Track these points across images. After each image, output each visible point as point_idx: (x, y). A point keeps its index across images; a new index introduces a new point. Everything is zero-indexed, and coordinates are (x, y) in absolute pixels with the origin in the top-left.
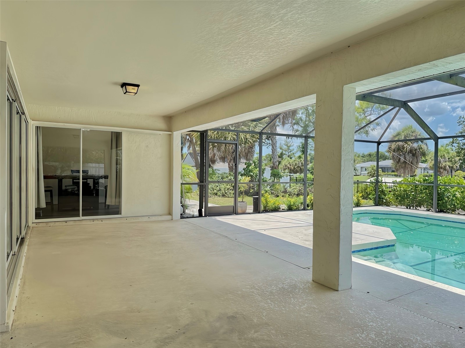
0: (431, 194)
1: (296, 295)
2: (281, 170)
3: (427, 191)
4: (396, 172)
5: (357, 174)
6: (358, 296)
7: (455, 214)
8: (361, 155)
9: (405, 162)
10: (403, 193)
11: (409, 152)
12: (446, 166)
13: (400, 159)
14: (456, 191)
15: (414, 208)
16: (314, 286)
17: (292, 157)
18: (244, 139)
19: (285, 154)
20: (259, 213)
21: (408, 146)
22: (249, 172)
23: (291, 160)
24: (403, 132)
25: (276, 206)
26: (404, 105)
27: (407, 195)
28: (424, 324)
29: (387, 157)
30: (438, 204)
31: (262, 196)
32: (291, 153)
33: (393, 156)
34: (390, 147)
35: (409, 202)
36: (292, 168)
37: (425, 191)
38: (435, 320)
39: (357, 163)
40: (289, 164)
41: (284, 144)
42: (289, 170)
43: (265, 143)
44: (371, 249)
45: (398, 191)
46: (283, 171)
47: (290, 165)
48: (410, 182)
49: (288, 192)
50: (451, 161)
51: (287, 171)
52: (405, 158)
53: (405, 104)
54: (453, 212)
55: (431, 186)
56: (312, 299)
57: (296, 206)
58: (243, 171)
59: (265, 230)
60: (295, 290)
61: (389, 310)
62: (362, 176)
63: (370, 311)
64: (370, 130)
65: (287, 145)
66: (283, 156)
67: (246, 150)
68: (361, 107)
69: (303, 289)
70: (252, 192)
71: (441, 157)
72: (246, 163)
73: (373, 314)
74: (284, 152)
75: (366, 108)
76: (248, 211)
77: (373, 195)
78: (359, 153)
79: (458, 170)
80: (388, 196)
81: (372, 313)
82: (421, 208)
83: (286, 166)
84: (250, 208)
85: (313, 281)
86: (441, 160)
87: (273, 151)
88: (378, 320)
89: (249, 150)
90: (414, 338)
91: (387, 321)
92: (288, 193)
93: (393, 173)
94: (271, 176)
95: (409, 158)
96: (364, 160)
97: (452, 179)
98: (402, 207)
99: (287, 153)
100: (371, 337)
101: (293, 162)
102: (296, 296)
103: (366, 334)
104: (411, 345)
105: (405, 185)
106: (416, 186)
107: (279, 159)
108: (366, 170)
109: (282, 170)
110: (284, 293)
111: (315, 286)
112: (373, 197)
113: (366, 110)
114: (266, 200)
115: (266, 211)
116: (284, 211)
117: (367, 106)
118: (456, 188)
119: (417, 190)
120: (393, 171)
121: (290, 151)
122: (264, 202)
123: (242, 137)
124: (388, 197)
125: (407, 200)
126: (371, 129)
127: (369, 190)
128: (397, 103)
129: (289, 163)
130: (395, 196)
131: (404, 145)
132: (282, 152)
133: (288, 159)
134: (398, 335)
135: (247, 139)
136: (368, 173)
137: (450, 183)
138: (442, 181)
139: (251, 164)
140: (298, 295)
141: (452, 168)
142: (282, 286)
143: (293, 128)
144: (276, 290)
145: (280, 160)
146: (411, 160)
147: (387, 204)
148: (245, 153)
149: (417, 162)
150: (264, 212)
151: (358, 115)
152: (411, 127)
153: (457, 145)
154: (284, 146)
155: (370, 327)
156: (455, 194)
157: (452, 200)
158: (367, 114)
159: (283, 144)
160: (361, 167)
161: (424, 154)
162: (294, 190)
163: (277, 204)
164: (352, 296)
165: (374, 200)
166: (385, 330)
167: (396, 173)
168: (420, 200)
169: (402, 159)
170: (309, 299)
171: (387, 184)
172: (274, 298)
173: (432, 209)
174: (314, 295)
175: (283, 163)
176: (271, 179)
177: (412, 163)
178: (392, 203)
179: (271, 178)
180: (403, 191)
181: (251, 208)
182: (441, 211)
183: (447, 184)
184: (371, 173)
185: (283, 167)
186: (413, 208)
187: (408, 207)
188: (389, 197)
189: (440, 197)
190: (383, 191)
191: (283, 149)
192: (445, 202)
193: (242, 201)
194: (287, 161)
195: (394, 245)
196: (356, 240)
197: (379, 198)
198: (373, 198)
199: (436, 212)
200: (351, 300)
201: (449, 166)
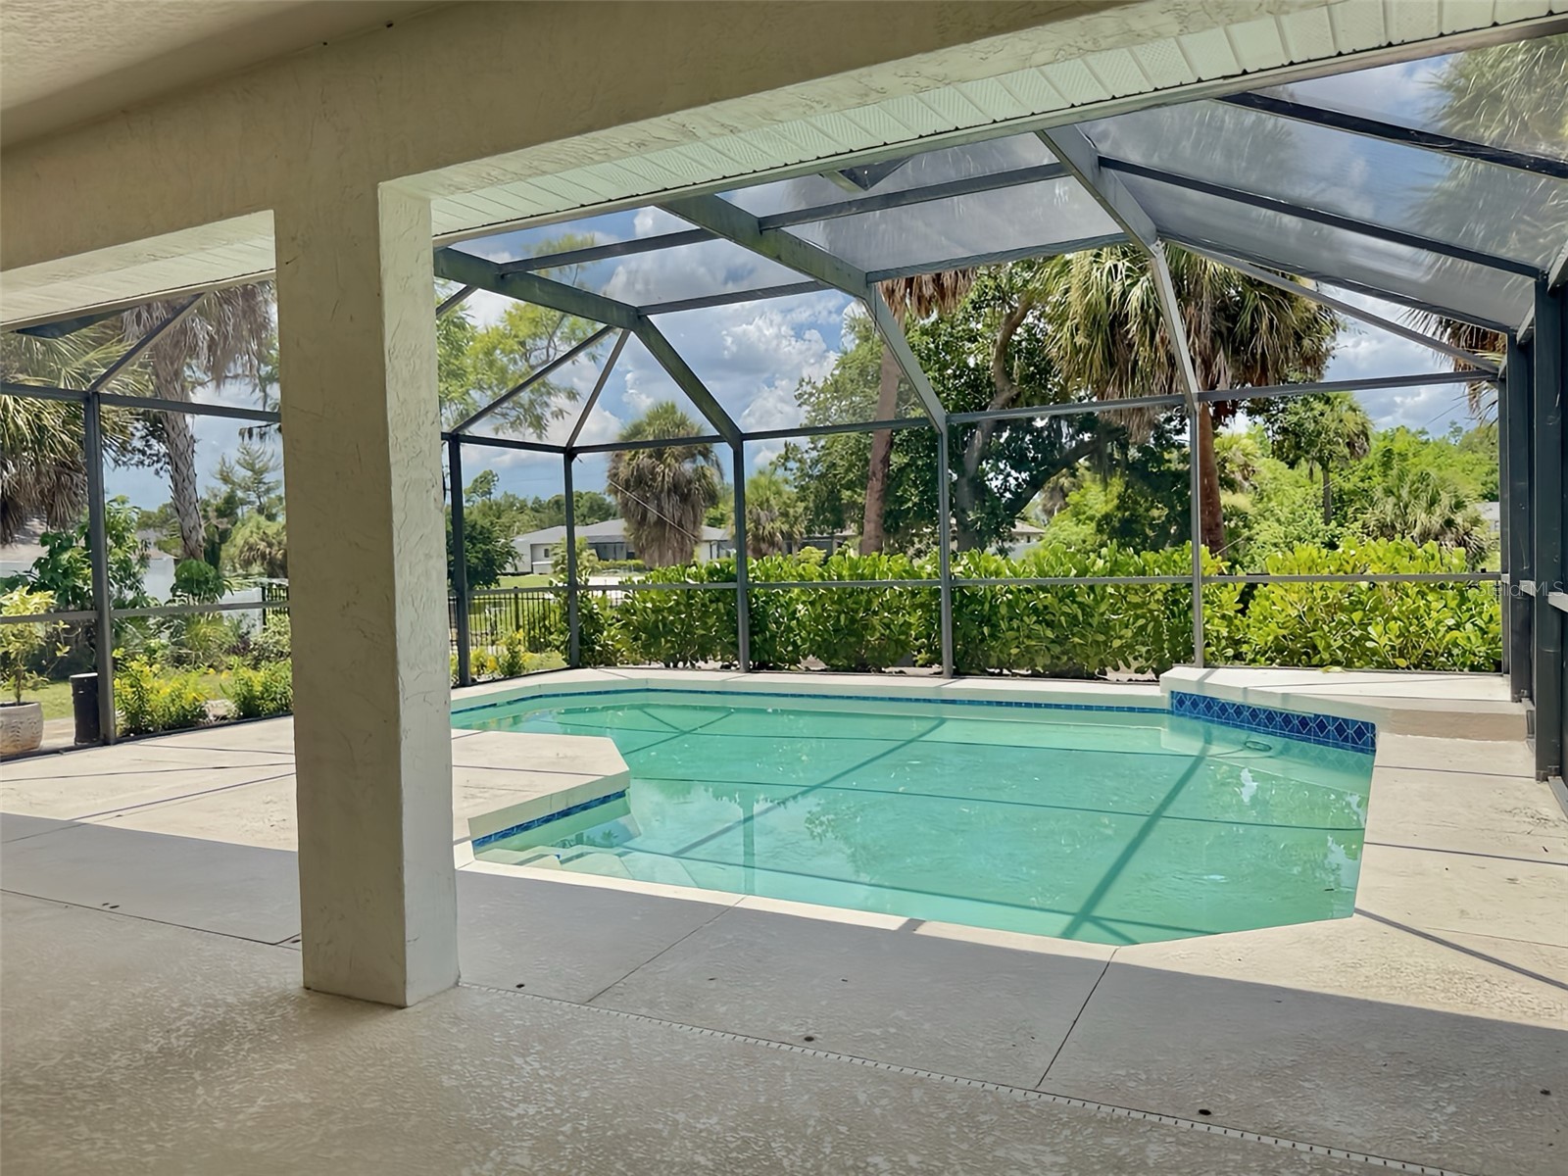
0: (731, 615)
1: (220, 1068)
2: (234, 567)
3: (721, 605)
4: (639, 558)
5: (520, 570)
6: (482, 1009)
7: (799, 672)
8: (530, 504)
9: (660, 522)
10: (653, 618)
11: (669, 490)
12: (775, 534)
13: (645, 511)
14: (797, 600)
15: (688, 664)
16: (306, 1010)
17: (274, 511)
18: (31, 428)
19: (243, 502)
20: (106, 743)
21: (667, 470)
22: (65, 574)
23: (269, 523)
24: (649, 424)
25: (187, 707)
26: (636, 319)
27: (664, 625)
28: (701, 1056)
29: (612, 511)
30: (752, 644)
31: (115, 668)
32: (269, 498)
33: (625, 504)
34: (616, 475)
35: (673, 648)
36: (279, 556)
37: (714, 606)
38: (736, 1031)
39: (518, 533)
40: (263, 540)
41: (238, 462)
42: (265, 565)
43: (149, 452)
44: (548, 819)
45: (638, 613)
46: (240, 571)
47: (270, 545)
48: (670, 580)
49: (254, 649)
50: (785, 515)
51: (256, 568)
52: (660, 509)
53: (639, 317)
54: (792, 667)
55: (729, 590)
56: (293, 1067)
57: (274, 699)
58: (36, 572)
59: (118, 813)
60: (221, 1045)
61: (587, 1035)
62: (536, 574)
63: (519, 1061)
64: (548, 416)
65: (251, 467)
66: (239, 512)
67: (44, 480)
68: (513, 333)
69: (257, 1032)
70: (62, 657)
71: (761, 505)
72: (45, 535)
73: (528, 1068)
74: (240, 494)
75: (529, 336)
76: (46, 743)
77: (562, 633)
78: (521, 498)
79: (804, 545)
80: (609, 632)
81: (526, 1062)
82: (706, 662)
83: (251, 549)
84: (61, 728)
85: (308, 989)
86: (762, 513)
87: (176, 485)
88: (545, 1086)
89: (59, 479)
90: (665, 1124)
91: (577, 1081)
92: (251, 651)
93: (632, 562)
94: (173, 590)
95: (671, 508)
96: (541, 520)
97: (785, 565)
98: (654, 665)
99: (253, 497)
100: (517, 1165)
101: (278, 534)
102: (220, 1072)
103: (499, 1159)
104: (656, 1152)
105: (658, 594)
106: (690, 594)
107: (221, 523)
108: (546, 556)
109: (237, 565)
110: (168, 1071)
111: (313, 1010)
112: (562, 638)
113: (529, 343)
114: (136, 684)
115: (139, 730)
116: (223, 722)
117: (533, 330)
118: (796, 591)
119: (692, 605)
120: (630, 556)
121: (263, 488)
122: (129, 693)
123: (20, 422)
124: (609, 635)
125: (667, 642)
126: (552, 413)
127: (552, 619)
128: (615, 313)
129: (265, 537)
130: (629, 630)
131: (654, 468)
132: (233, 491)
133: (258, 523)
134: (612, 1127)
135: (42, 429)
136: (556, 564)
137: (782, 579)
138: (759, 573)
139: (70, 539)
140: (230, 1064)
141: (788, 536)
142: (162, 1042)
143: (266, 396)
144: (127, 1067)
145: (224, 524)
146: (677, 514)
147: (607, 660)
148: (42, 492)
149: (695, 523)
150: (133, 739)
151: (505, 359)
152: (673, 407)
153: (798, 465)
154: (237, 467)
155: (515, 1123)
156: (795, 612)
157: (790, 629)
158: (536, 357)
159: (233, 463)
160: (532, 545)
161: (712, 498)
162: (277, 637)
163: (190, 698)
164: (459, 1014)
165: (566, 648)
166: (567, 1120)
167: (639, 562)
168: (703, 635)
169: (653, 513)
170: (279, 1070)
171: (608, 592)
172: (109, 1109)
173: (736, 662)
174: (302, 1051)
175: (241, 536)
176: (174, 601)
177: (680, 524)
178: (622, 655)
179: (174, 595)
180: (653, 612)
181: (63, 727)
182: (762, 667)
183: (772, 581)
184: (563, 563)
185: (237, 552)
186: (685, 664)
187: (671, 662)
188: (611, 636)
189: (758, 622)
190: (592, 617)
191: (233, 483)
192: (771, 636)
193: (15, 700)
194: (255, 530)
195: (621, 795)
196: (496, 796)
197: (582, 641)
198: (562, 643)
199: (749, 671)
200: (454, 1030)
201: (782, 532)
